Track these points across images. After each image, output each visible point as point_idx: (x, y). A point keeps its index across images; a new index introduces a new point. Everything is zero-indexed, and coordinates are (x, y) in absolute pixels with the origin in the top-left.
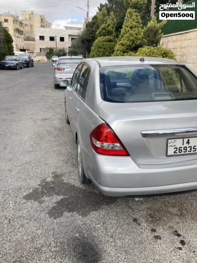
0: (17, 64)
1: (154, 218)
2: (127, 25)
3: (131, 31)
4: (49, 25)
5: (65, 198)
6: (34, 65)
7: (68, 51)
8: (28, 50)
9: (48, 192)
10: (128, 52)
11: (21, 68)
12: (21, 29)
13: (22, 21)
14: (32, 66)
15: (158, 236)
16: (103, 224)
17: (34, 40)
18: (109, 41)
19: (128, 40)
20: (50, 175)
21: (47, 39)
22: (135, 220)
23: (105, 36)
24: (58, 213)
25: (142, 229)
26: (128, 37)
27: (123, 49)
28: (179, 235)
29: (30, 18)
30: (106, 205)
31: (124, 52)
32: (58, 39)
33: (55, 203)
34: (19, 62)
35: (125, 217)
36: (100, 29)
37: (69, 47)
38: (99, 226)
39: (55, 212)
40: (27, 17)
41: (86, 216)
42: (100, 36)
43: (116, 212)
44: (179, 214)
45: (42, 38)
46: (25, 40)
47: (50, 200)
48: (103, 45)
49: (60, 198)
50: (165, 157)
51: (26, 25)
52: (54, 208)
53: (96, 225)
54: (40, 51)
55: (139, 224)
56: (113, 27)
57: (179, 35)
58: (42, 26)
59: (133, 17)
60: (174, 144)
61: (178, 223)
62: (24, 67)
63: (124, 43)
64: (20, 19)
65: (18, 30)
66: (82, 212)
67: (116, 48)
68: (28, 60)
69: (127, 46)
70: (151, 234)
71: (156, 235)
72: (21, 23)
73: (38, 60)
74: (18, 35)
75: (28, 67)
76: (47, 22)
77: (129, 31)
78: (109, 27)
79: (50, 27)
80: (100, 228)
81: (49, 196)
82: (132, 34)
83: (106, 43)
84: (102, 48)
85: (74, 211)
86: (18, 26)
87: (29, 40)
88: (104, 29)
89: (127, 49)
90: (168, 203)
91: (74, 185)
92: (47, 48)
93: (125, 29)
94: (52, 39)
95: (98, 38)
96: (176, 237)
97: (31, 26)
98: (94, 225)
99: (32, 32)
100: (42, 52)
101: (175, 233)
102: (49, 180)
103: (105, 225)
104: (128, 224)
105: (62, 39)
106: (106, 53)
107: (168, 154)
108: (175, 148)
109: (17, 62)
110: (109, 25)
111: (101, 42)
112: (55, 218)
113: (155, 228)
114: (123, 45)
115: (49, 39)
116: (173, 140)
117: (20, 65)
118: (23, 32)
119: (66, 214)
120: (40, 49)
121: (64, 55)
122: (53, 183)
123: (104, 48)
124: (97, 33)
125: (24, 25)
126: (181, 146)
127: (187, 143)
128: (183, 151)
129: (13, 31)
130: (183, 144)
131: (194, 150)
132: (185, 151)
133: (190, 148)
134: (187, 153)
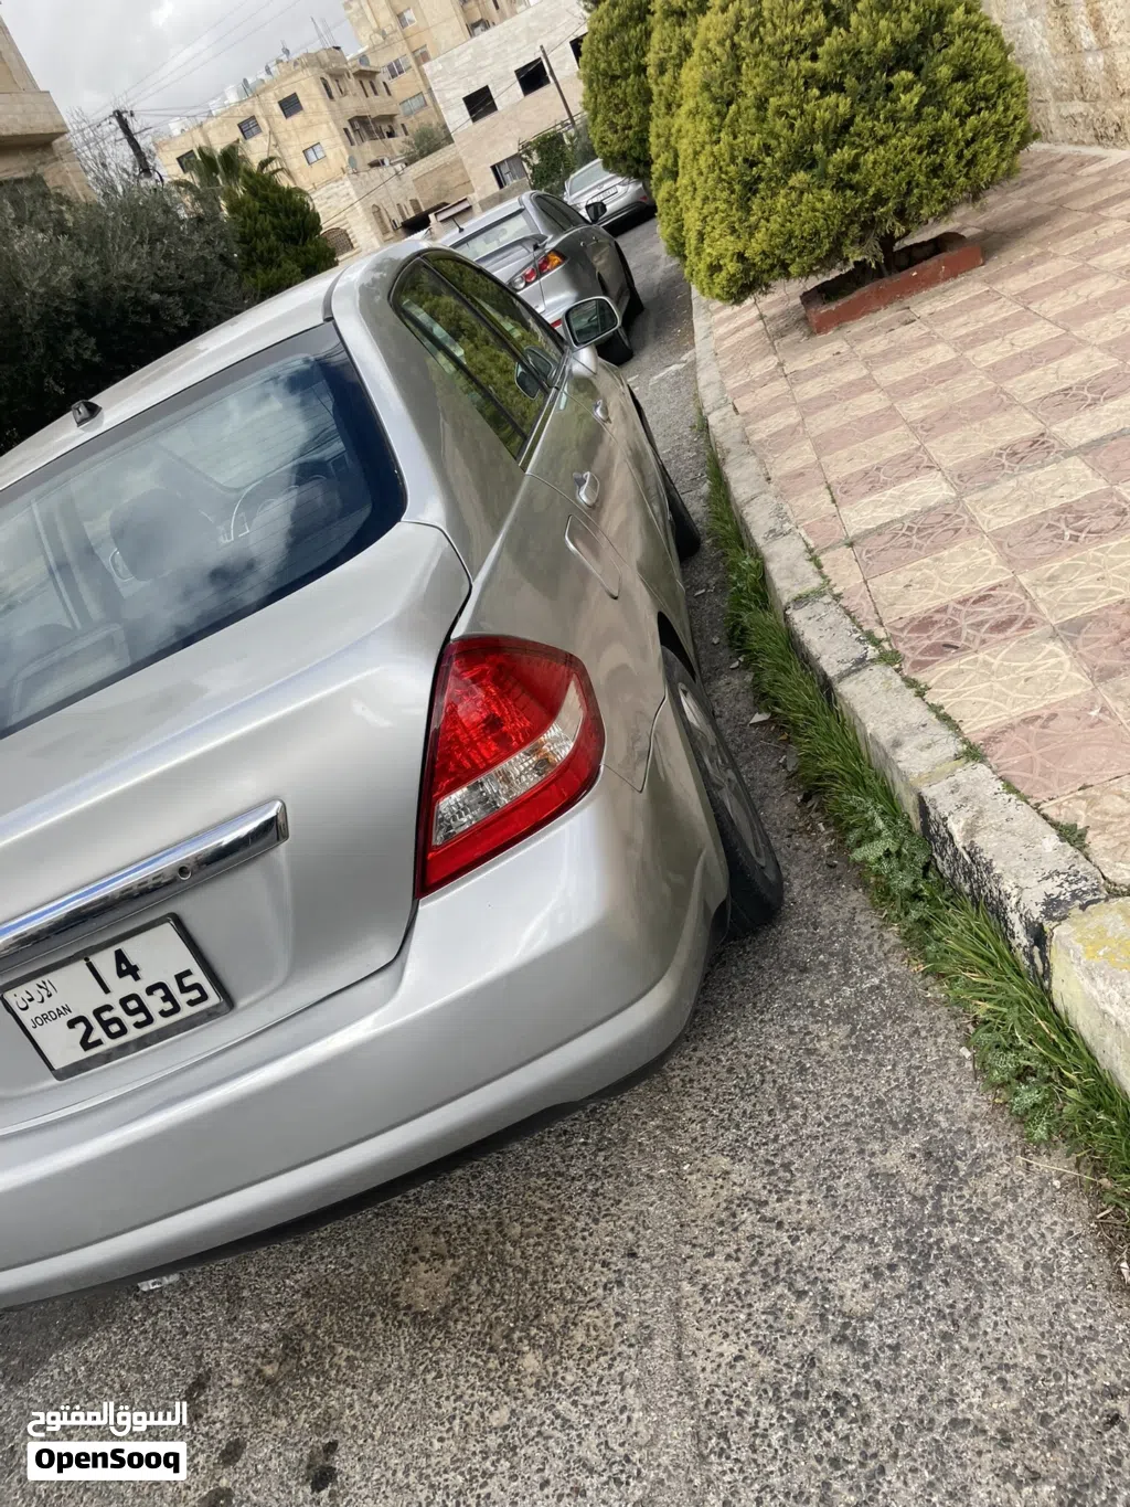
8: (436, 209)
12: (376, 106)
13: (363, 60)
17: (444, 138)
21: (507, 93)
29: (400, 17)
40: (385, 17)
45: (480, 103)
46: (410, 161)
50: (54, 1082)
51: (394, 70)
54: (501, 182)
60: (53, 1004)
64: (352, 52)
65: (363, 120)
74: (368, 150)
86: (355, 102)
92: (526, 148)
94: (532, 78)
100: (511, 182)
107: (59, 1062)
108: (72, 1024)
115: (519, 90)
116: (32, 987)
118: (391, 118)
120: (494, 168)
126: (102, 999)
127: (121, 974)
128: (129, 1021)
129: (340, 140)
130: (107, 990)
131: (195, 994)
132: (141, 1017)
133: (160, 993)
134: (160, 1022)
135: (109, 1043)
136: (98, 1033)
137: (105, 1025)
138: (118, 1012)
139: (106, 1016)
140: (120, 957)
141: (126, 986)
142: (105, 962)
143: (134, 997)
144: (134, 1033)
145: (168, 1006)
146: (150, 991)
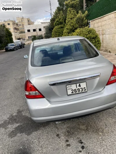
0: (14, 48)
1: (69, 133)
2: (69, 17)
3: (71, 21)
4: (33, 23)
5: (21, 125)
6: (25, 47)
7: (44, 36)
8: (22, 38)
9: (12, 122)
10: (71, 33)
11: (17, 49)
12: (17, 27)
13: (17, 23)
14: (24, 47)
15: (69, 144)
16: (38, 139)
17: (24, 32)
18: (61, 28)
19: (70, 26)
20: (16, 111)
21: (32, 31)
22: (58, 135)
23: (58, 25)
24: (14, 134)
25: (60, 140)
26: (70, 24)
27: (68, 32)
28: (82, 143)
29: (22, 21)
30: (43, 127)
31: (69, 33)
32: (38, 30)
33: (14, 128)
34: (16, 46)
35: (52, 134)
36: (55, 22)
37: (45, 34)
38: (36, 140)
39: (12, 134)
40: (20, 20)
41: (30, 135)
42: (56, 26)
43: (48, 131)
44: (85, 129)
45: (29, 31)
46: (20, 33)
47: (12, 127)
48: (58, 31)
49: (17, 125)
50: (67, 96)
51: (20, 25)
52: (13, 131)
53: (34, 140)
54: (29, 38)
55: (59, 138)
56: (63, 20)
57: (99, 19)
58: (29, 24)
59: (71, 13)
60: (71, 88)
61: (83, 135)
62: (18, 49)
63: (68, 28)
64: (16, 22)
65: (16, 28)
66: (28, 133)
67: (64, 32)
68: (21, 44)
69: (70, 29)
70: (65, 143)
71: (68, 143)
72: (17, 24)
73: (28, 43)
74: (16, 31)
75: (21, 48)
76: (31, 21)
77: (70, 21)
78: (60, 20)
79: (34, 24)
80: (36, 142)
81: (12, 124)
82: (72, 22)
83: (59, 29)
84: (57, 32)
85: (23, 132)
86: (15, 26)
87: (22, 33)
88: (57, 21)
89: (70, 31)
90: (81, 123)
91: (28, 116)
92: (32, 36)
93: (68, 20)
94: (34, 30)
95: (55, 27)
96: (80, 144)
97: (23, 25)
98: (33, 140)
99: (24, 28)
100: (30, 38)
101: (80, 141)
102: (14, 114)
103: (39, 140)
104: (53, 138)
105: (40, 30)
106: (60, 35)
107: (68, 94)
108: (72, 90)
109: (14, 46)
110: (60, 19)
111: (57, 29)
112: (11, 138)
113: (68, 139)
114: (68, 29)
115: (33, 31)
116: (70, 86)
117: (16, 48)
118: (18, 29)
119: (19, 135)
120: (29, 37)
121: (42, 38)
122: (16, 116)
123: (59, 32)
124: (54, 24)
125: (18, 25)
126: (76, 88)
127: (79, 86)
128: (77, 91)
129: (13, 30)
130: (77, 87)
131: (85, 90)
132: (79, 91)
133: (82, 89)
134: (80, 92)
135: (74, 93)
136: (74, 92)
137: (75, 91)
138: (77, 90)
139: (75, 90)
140: (80, 84)
141: (79, 87)
142: (78, 85)
143: (79, 89)
144: (77, 92)
145: (82, 90)
146: (81, 88)
